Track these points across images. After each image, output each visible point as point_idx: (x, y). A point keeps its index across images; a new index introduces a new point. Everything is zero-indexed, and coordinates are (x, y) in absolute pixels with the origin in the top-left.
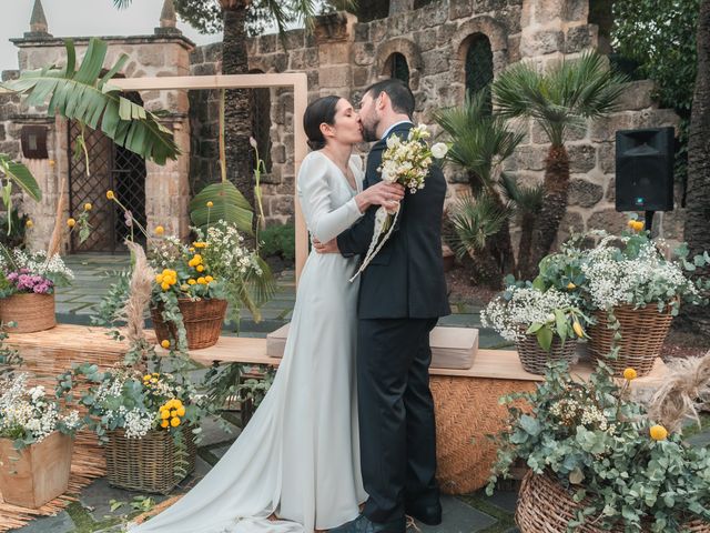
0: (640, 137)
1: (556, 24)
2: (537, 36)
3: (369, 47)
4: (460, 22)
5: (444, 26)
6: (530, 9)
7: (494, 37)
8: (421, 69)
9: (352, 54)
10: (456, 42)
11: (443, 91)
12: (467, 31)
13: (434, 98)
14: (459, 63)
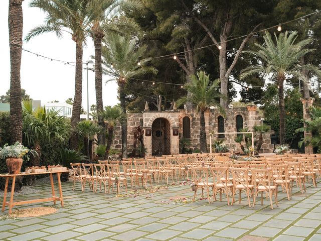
0: (273, 135)
1: (255, 116)
2: (252, 117)
3: (213, 114)
4: (235, 112)
5: (232, 112)
6: (250, 113)
7: (243, 116)
8: (227, 119)
9: (209, 115)
10: (235, 116)
11: (232, 124)
12: (237, 114)
13: (230, 124)
14: (235, 119)
